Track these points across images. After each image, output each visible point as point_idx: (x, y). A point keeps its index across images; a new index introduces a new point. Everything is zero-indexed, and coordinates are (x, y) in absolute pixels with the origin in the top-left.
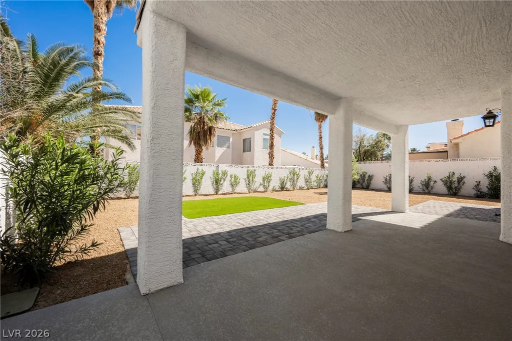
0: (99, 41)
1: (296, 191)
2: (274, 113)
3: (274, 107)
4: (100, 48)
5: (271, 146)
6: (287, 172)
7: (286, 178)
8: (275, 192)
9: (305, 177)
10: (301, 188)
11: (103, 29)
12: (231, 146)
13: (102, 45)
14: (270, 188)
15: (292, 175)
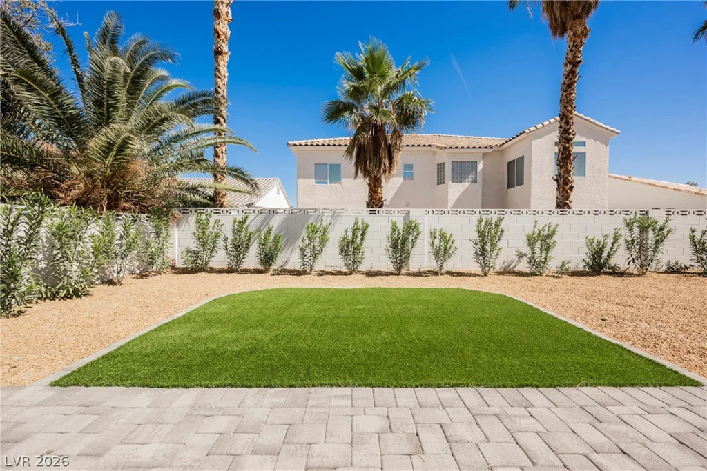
0: (218, 33)
1: (650, 277)
2: (573, 72)
3: (570, 56)
4: (221, 42)
5: (563, 159)
6: (618, 222)
7: (609, 241)
8: (566, 278)
9: (692, 238)
10: (676, 270)
11: (224, 13)
12: (479, 179)
13: (223, 37)
14: (553, 266)
15: (636, 231)
